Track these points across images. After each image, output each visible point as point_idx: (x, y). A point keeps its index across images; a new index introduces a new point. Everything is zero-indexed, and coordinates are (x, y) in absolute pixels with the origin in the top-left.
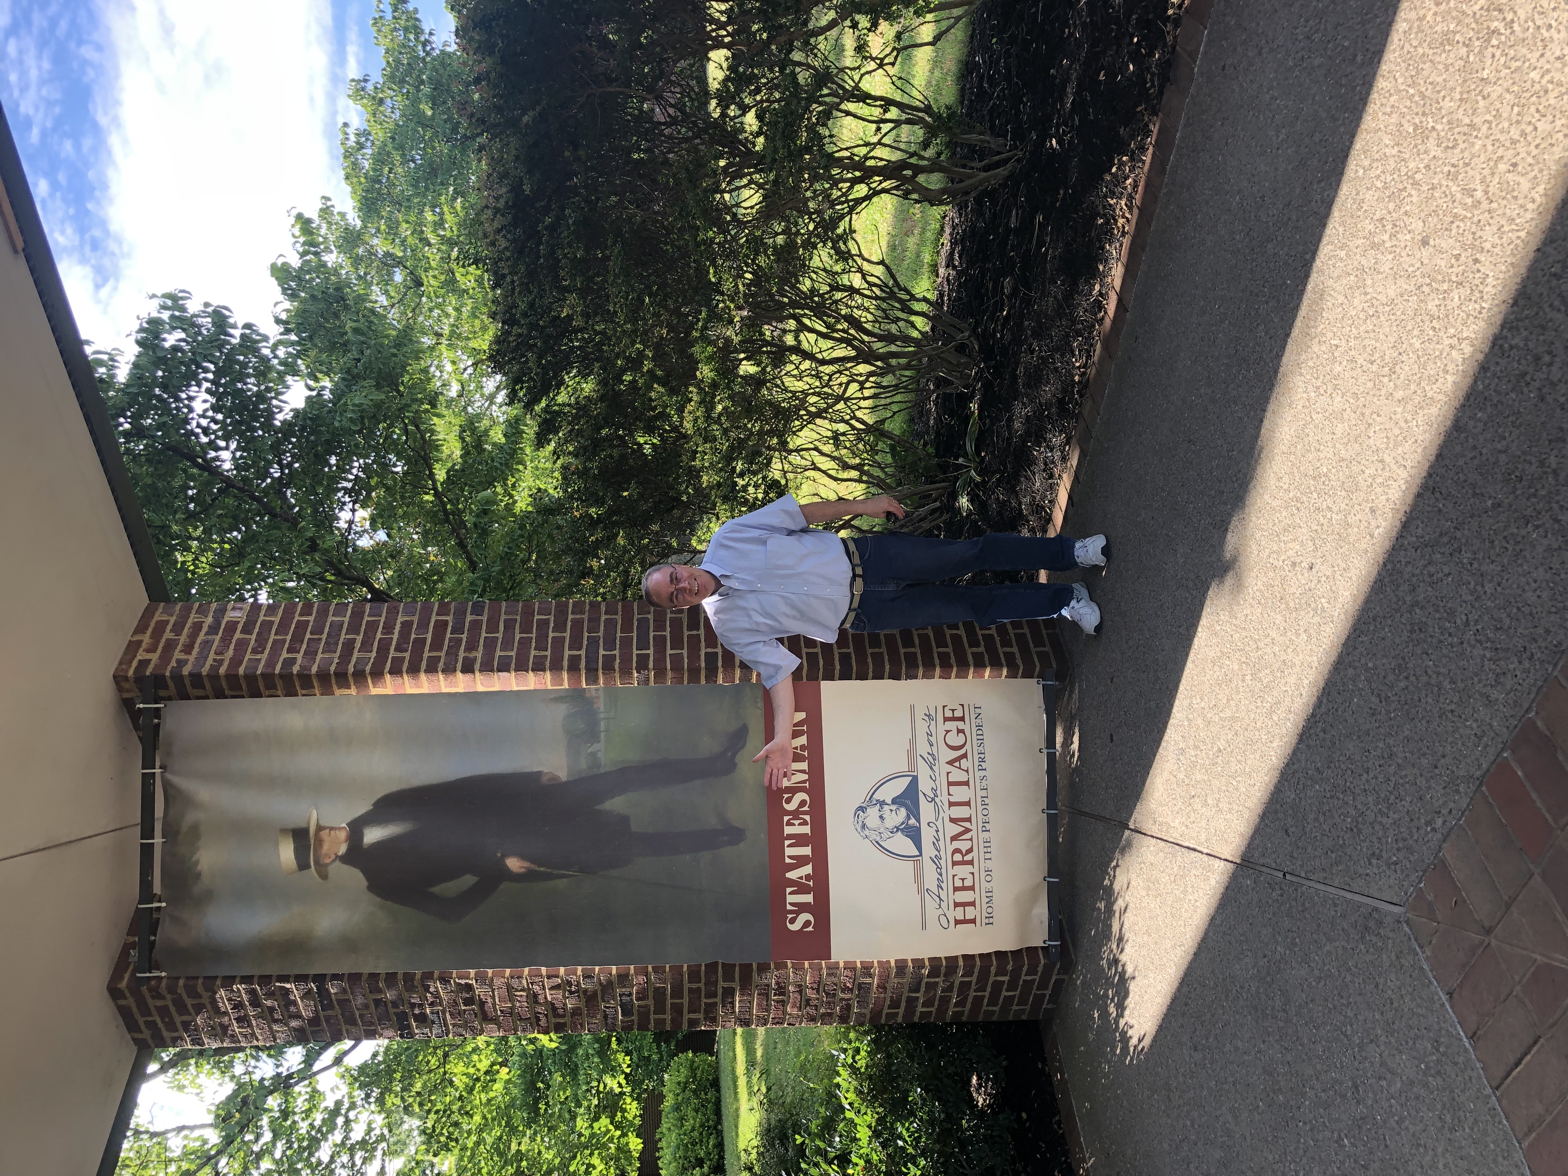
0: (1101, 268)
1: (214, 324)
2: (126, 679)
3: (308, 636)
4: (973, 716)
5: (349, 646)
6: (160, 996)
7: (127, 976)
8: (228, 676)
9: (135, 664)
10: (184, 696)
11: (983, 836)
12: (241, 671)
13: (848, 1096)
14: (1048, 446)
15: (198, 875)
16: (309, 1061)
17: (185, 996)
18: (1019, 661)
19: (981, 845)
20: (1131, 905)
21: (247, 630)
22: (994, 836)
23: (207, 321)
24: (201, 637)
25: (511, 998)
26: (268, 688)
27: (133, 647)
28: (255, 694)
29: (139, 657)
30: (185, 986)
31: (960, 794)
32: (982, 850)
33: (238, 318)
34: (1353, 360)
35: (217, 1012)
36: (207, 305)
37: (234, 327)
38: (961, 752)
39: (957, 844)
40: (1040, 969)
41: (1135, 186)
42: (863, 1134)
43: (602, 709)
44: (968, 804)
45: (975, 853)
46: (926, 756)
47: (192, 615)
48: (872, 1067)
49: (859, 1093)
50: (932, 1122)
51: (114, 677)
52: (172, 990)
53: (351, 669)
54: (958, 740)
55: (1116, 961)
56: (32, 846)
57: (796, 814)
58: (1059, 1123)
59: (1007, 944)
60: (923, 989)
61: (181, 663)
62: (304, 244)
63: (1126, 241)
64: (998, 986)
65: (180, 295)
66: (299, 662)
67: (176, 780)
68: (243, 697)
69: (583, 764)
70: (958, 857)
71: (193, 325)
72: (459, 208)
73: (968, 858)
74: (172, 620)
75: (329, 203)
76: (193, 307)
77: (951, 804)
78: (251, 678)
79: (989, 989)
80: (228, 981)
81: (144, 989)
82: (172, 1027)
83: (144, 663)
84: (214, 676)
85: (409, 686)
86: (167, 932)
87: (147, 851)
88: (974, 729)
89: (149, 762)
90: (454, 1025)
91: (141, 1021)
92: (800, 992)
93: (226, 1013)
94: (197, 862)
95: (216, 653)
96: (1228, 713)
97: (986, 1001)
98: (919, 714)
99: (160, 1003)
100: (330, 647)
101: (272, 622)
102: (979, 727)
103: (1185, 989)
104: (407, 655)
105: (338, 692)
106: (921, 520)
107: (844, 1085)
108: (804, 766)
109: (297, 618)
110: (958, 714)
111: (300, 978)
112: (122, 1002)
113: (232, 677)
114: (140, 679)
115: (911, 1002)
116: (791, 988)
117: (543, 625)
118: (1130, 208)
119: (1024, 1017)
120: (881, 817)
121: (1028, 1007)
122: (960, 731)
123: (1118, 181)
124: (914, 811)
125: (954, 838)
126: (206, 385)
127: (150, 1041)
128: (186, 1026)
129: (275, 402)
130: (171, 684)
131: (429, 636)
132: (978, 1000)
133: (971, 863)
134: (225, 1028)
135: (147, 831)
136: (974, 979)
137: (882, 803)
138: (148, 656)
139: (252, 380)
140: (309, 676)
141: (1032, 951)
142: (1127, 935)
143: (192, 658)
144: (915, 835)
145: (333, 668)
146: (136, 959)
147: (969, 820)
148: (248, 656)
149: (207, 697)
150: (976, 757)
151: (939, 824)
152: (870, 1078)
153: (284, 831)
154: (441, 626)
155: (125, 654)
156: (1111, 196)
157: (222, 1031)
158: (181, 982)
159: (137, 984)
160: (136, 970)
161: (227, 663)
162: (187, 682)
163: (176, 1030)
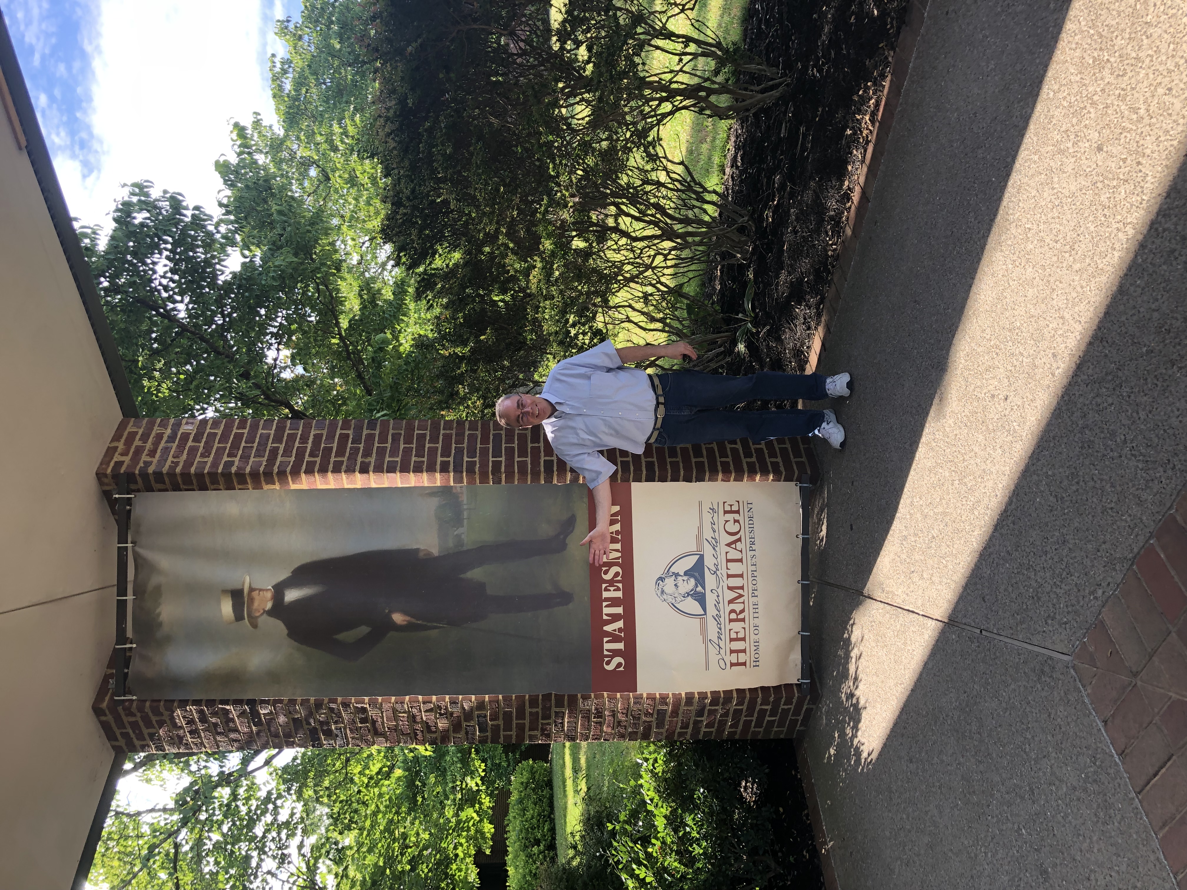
0: (850, 168)
1: (171, 206)
2: (105, 475)
3: (243, 444)
4: (746, 510)
5: (274, 452)
6: (133, 715)
7: (107, 699)
8: (182, 474)
9: (112, 464)
10: (150, 489)
11: (752, 600)
12: (193, 470)
13: (649, 793)
14: (807, 305)
15: (160, 624)
16: (245, 762)
17: (150, 714)
18: (782, 469)
19: (751, 607)
20: (864, 654)
21: (197, 439)
22: (761, 600)
23: (166, 205)
24: (162, 444)
25: (396, 718)
26: (213, 483)
27: (110, 451)
28: (203, 488)
29: (115, 459)
30: (151, 706)
31: (735, 568)
32: (752, 611)
33: (190, 201)
34: (1042, 240)
35: (175, 726)
36: (165, 192)
37: (186, 208)
38: (737, 537)
39: (732, 606)
40: (794, 701)
41: (877, 105)
42: (660, 823)
43: (465, 502)
44: (741, 576)
45: (746, 613)
46: (710, 539)
47: (156, 428)
48: (667, 772)
49: (657, 791)
50: (711, 814)
51: (97, 474)
52: (142, 708)
53: (276, 469)
54: (734, 528)
55: (852, 695)
56: (35, 600)
57: (611, 582)
58: (807, 815)
59: (770, 680)
60: (706, 714)
61: (147, 464)
62: (240, 146)
63: (870, 148)
64: (762, 713)
65: (145, 184)
66: (236, 463)
67: (143, 552)
68: (194, 490)
69: (451, 544)
70: (733, 616)
71: (156, 207)
72: (358, 122)
73: (741, 616)
74: (140, 432)
75: (259, 117)
76: (155, 193)
77: (729, 576)
78: (200, 476)
79: (756, 715)
80: (183, 704)
81: (120, 708)
82: (141, 737)
83: (119, 464)
84: (172, 474)
85: (319, 483)
86: (136, 666)
87: (122, 606)
88: (747, 520)
89: (122, 538)
90: (353, 738)
91: (117, 732)
92: (614, 716)
93: (181, 727)
94: (159, 614)
95: (174, 457)
96: (940, 509)
97: (753, 724)
98: (706, 508)
99: (132, 719)
100: (259, 453)
101: (216, 434)
102: (751, 518)
103: (904, 717)
104: (318, 460)
105: (266, 487)
106: (709, 361)
107: (646, 785)
108: (618, 546)
109: (235, 431)
110: (734, 508)
111: (237, 702)
112: (103, 718)
113: (185, 475)
114: (116, 475)
115: (697, 724)
116: (607, 713)
117: (421, 437)
118: (873, 121)
119: (782, 736)
120: (676, 585)
121: (785, 729)
122: (736, 521)
123: (864, 100)
124: (701, 581)
125: (730, 602)
126: (166, 253)
127: (125, 747)
128: (152, 736)
129: (218, 267)
130: (139, 479)
131: (335, 446)
132: (747, 723)
133: (743, 620)
134: (181, 738)
135: (122, 590)
136: (745, 707)
137: (677, 575)
138: (122, 458)
139: (201, 250)
140: (244, 475)
141: (788, 686)
142: (861, 676)
143: (155, 460)
144: (701, 599)
145: (262, 469)
146: (114, 686)
147: (742, 588)
148: (198, 459)
149: (166, 490)
150: (748, 540)
151: (720, 590)
152: (666, 780)
153: (225, 592)
154: (344, 438)
155: (105, 456)
156: (859, 111)
157: (179, 741)
158: (148, 704)
159: (114, 705)
160: (114, 694)
161: (181, 464)
162: (152, 478)
163: (144, 739)
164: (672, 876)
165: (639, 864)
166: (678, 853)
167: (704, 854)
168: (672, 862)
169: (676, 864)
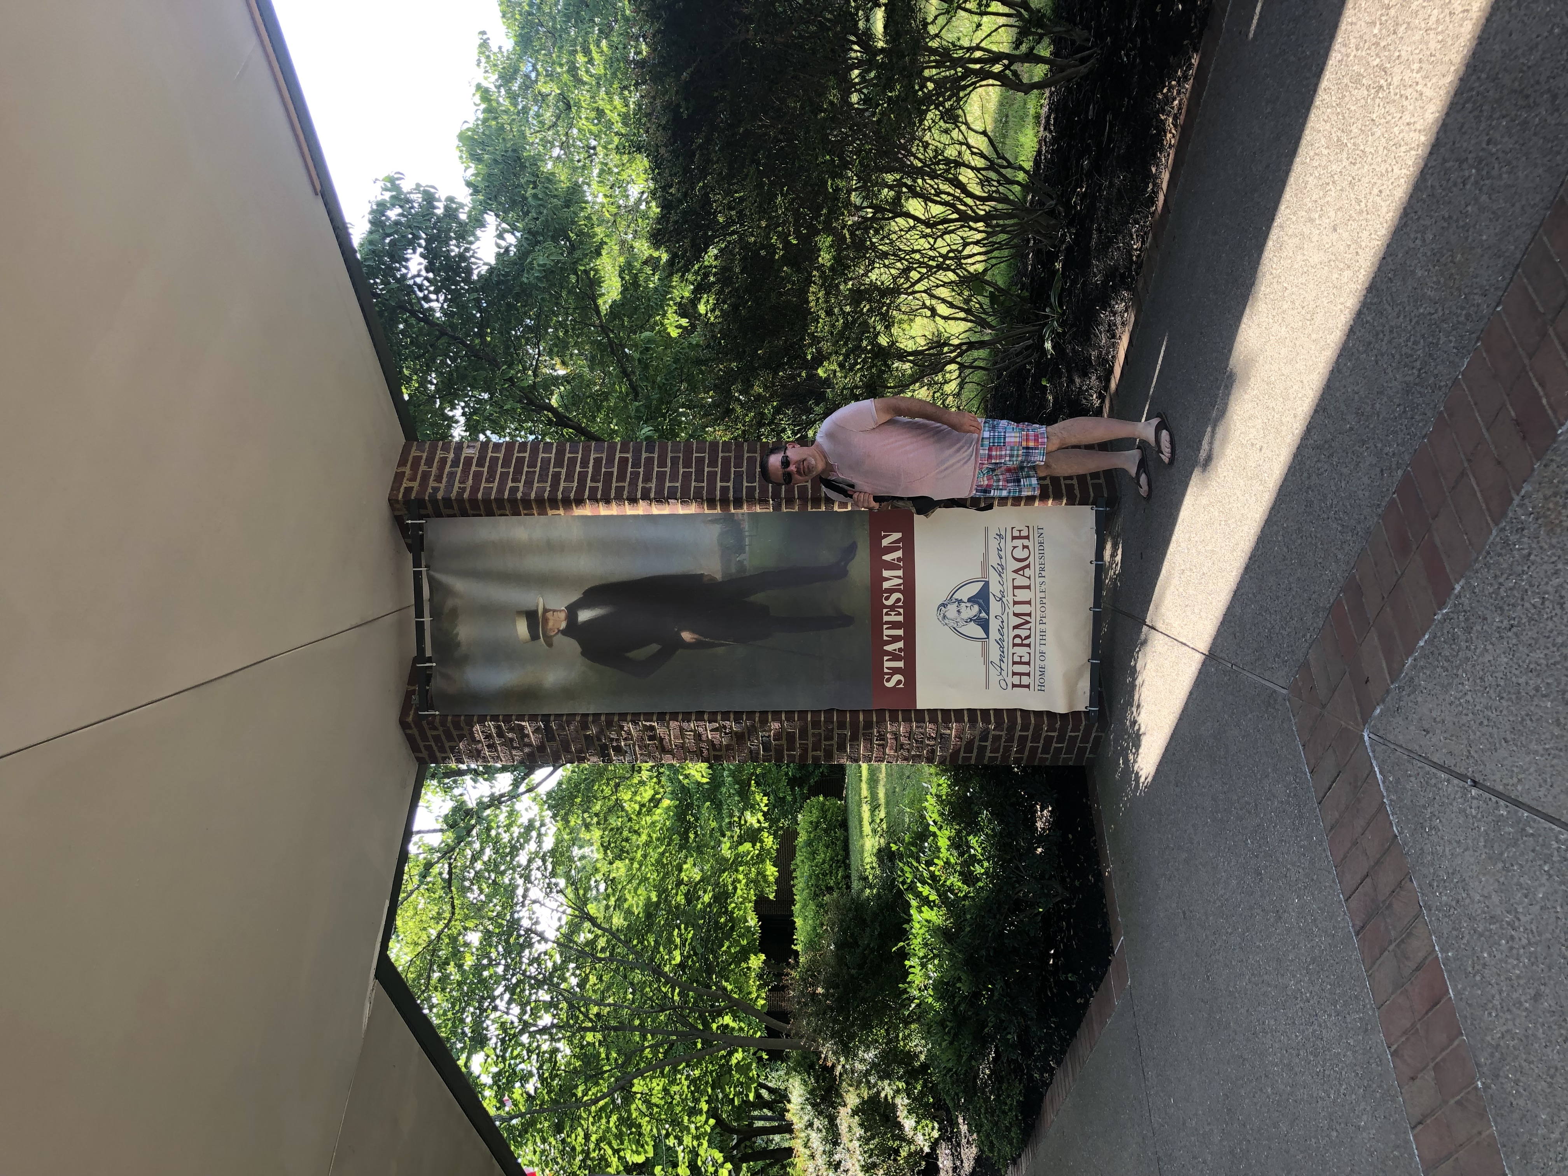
0: (1154, 170)
1: (424, 199)
2: (397, 501)
3: (525, 469)
4: (1036, 535)
5: (556, 477)
6: (436, 729)
7: (412, 713)
8: (470, 500)
9: (402, 490)
10: (439, 515)
11: (1040, 627)
12: (480, 496)
13: (933, 816)
14: (1112, 311)
15: (458, 644)
17: (452, 729)
18: (1077, 492)
19: (1038, 633)
20: (1146, 683)
21: (480, 463)
22: (1049, 628)
23: (417, 197)
24: (447, 469)
25: (683, 736)
26: (499, 508)
27: (399, 477)
28: (490, 513)
29: (404, 485)
30: (453, 722)
31: (1022, 595)
32: (1038, 637)
33: (442, 194)
34: (1293, 302)
35: (474, 740)
36: (417, 184)
37: (439, 200)
38: (1026, 563)
39: (1017, 632)
40: (1082, 728)
41: (1180, 109)
42: (943, 843)
44: (1029, 603)
45: (1032, 640)
46: (996, 566)
47: (438, 452)
48: (951, 796)
49: (941, 814)
51: (389, 499)
52: (443, 723)
53: (560, 496)
54: (1023, 554)
55: (1135, 722)
56: (354, 623)
57: (892, 608)
58: (1095, 842)
59: (1060, 707)
60: (990, 740)
61: (436, 490)
62: (484, 111)
63: (1172, 152)
64: (1049, 739)
65: (397, 177)
66: (521, 489)
67: (438, 576)
68: (481, 515)
70: (1018, 641)
71: (408, 201)
73: (1026, 642)
74: (425, 455)
76: (406, 186)
77: (1015, 603)
78: (487, 501)
79: (1042, 741)
80: (482, 720)
81: (424, 723)
82: (442, 750)
83: (409, 490)
84: (460, 500)
85: (603, 511)
86: (437, 684)
87: (420, 626)
88: (1037, 545)
89: (417, 563)
90: (641, 755)
91: (421, 744)
92: (896, 739)
93: (480, 742)
94: (457, 634)
95: (460, 482)
97: (1040, 750)
98: (992, 534)
99: (435, 733)
100: (542, 479)
101: (498, 458)
102: (1041, 544)
103: (1173, 744)
104: (600, 485)
105: (551, 513)
107: (930, 808)
108: (900, 573)
109: (516, 455)
110: (1024, 534)
111: (533, 718)
112: (409, 732)
113: (473, 501)
114: (407, 502)
115: (982, 749)
116: (889, 736)
117: (700, 460)
118: (1175, 126)
119: (1071, 763)
120: (958, 611)
121: (1074, 756)
122: (1024, 547)
123: (1168, 100)
124: (985, 608)
125: (1015, 627)
126: (420, 250)
127: (427, 759)
128: (452, 749)
129: (473, 260)
130: (429, 505)
131: (615, 470)
132: (1034, 750)
133: (1029, 645)
134: (479, 752)
135: (419, 613)
136: (1030, 733)
137: (960, 601)
138: (411, 484)
139: (454, 242)
140: (529, 500)
141: (1076, 714)
142: (1142, 704)
143: (442, 486)
144: (984, 625)
145: (546, 495)
146: (417, 701)
147: (1029, 615)
148: (483, 485)
149: (454, 516)
150: (1038, 567)
151: (1005, 617)
152: (950, 803)
153: (520, 613)
154: (623, 461)
155: (394, 482)
156: (1163, 111)
157: (476, 755)
158: (450, 718)
159: (419, 719)
160: (418, 709)
161: (468, 490)
162: (441, 504)
163: (445, 752)
164: (956, 895)
165: (924, 883)
166: (961, 874)
167: (986, 873)
168: (955, 881)
169: (960, 884)
